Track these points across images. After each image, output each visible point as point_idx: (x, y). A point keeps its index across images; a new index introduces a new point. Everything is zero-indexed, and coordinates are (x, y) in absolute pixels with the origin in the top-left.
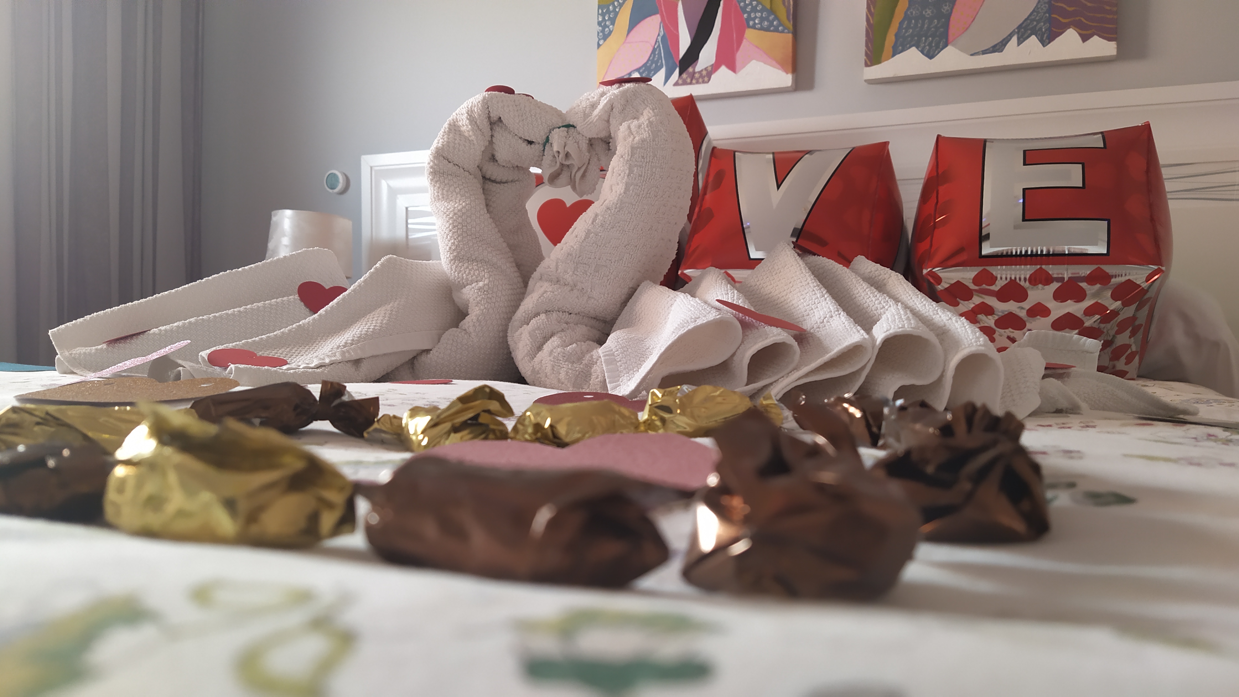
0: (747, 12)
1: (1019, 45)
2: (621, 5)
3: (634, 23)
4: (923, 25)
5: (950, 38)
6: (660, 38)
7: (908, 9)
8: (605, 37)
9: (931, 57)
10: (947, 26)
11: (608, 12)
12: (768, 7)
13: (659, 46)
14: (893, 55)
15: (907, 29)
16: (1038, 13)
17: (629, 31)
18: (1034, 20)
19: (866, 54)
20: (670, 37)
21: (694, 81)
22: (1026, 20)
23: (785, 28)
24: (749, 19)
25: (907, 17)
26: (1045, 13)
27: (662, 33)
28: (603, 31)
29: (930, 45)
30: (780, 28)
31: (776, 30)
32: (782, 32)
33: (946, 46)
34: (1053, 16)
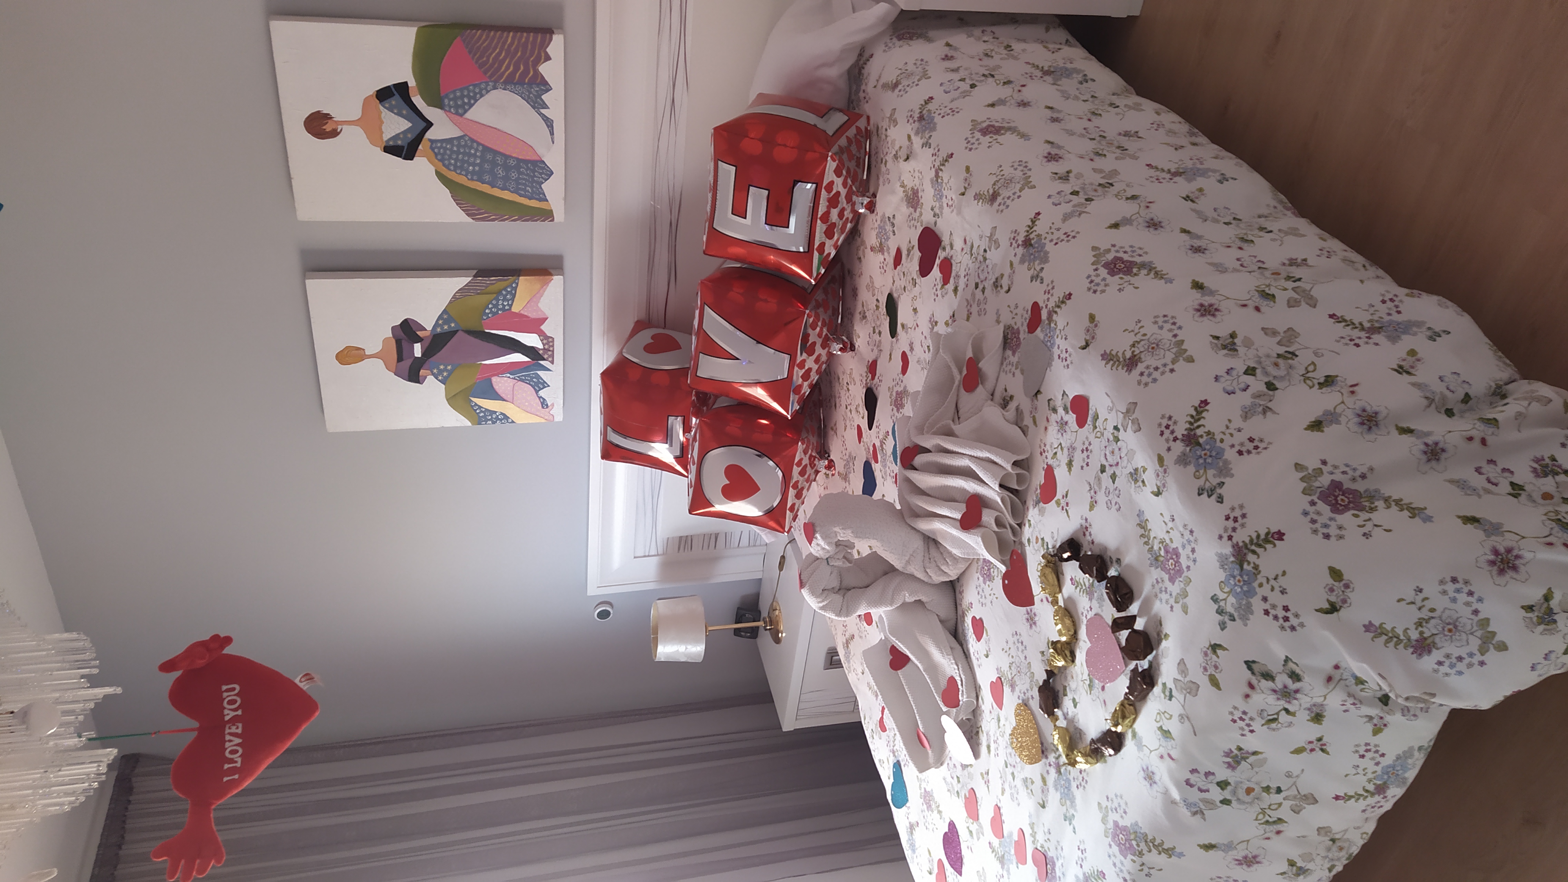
0: (497, 311)
1: (549, 108)
2: (480, 407)
3: (497, 397)
4: (524, 179)
5: (537, 158)
6: (511, 376)
7: (509, 190)
8: (506, 417)
9: (552, 173)
10: (526, 162)
11: (485, 416)
12: (495, 295)
13: (518, 377)
14: (547, 201)
15: (525, 190)
16: (523, 93)
17: (504, 400)
18: (529, 97)
19: (544, 221)
20: (512, 368)
21: (551, 349)
22: (528, 103)
23: (514, 282)
24: (503, 309)
25: (516, 192)
26: (524, 88)
27: (508, 375)
28: (501, 420)
29: (541, 174)
30: (514, 285)
31: (515, 289)
32: (517, 284)
33: (544, 162)
34: (526, 81)
